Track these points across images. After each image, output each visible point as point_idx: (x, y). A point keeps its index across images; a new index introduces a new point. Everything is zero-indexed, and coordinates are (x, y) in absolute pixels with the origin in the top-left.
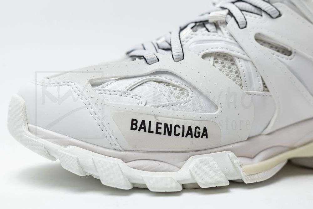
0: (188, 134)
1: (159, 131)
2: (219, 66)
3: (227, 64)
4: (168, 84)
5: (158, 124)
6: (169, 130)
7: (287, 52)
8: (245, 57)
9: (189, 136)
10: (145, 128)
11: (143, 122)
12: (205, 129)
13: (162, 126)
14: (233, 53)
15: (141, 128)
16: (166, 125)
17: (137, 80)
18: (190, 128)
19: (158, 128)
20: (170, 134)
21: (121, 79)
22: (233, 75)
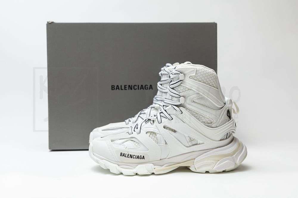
0: (137, 158)
1: (128, 157)
2: (151, 136)
3: (154, 135)
4: (134, 142)
5: (128, 154)
6: (131, 156)
7: (175, 131)
8: (160, 133)
9: (138, 159)
10: (124, 156)
11: (124, 154)
12: (143, 156)
13: (129, 155)
14: (156, 132)
15: (123, 155)
16: (131, 155)
17: (125, 140)
18: (138, 156)
19: (128, 156)
20: (132, 158)
21: (121, 139)
22: (155, 139)
